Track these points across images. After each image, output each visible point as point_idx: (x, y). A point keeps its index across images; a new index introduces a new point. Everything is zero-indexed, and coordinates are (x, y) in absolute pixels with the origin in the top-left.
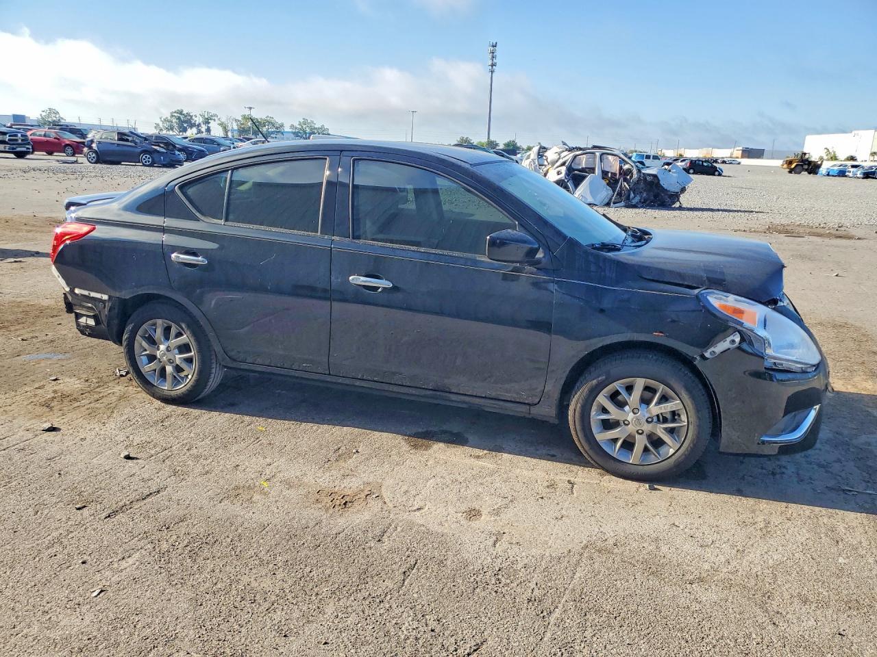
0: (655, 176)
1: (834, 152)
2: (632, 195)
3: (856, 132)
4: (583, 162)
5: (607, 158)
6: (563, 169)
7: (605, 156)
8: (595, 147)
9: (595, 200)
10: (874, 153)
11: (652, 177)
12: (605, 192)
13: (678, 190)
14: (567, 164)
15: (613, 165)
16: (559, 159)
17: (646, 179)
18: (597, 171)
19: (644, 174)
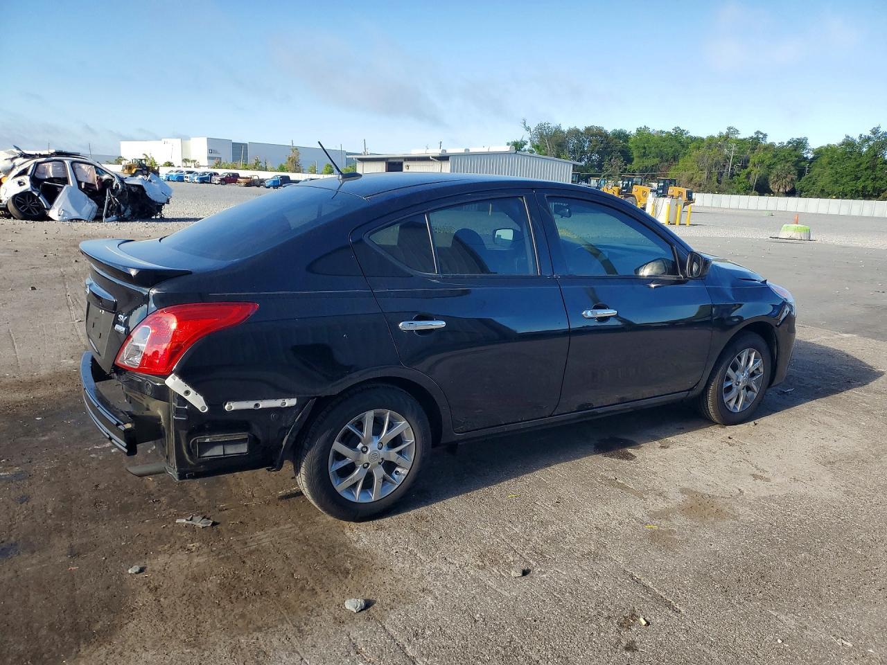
0: (140, 187)
1: (153, 158)
2: (123, 208)
3: (166, 140)
4: (50, 170)
5: (80, 167)
6: (26, 179)
7: (76, 165)
8: (59, 154)
9: (81, 215)
10: (186, 160)
11: (136, 189)
12: (89, 206)
13: (164, 200)
14: (29, 173)
15: (90, 176)
16: (14, 167)
17: (130, 190)
18: (72, 182)
19: (127, 184)
